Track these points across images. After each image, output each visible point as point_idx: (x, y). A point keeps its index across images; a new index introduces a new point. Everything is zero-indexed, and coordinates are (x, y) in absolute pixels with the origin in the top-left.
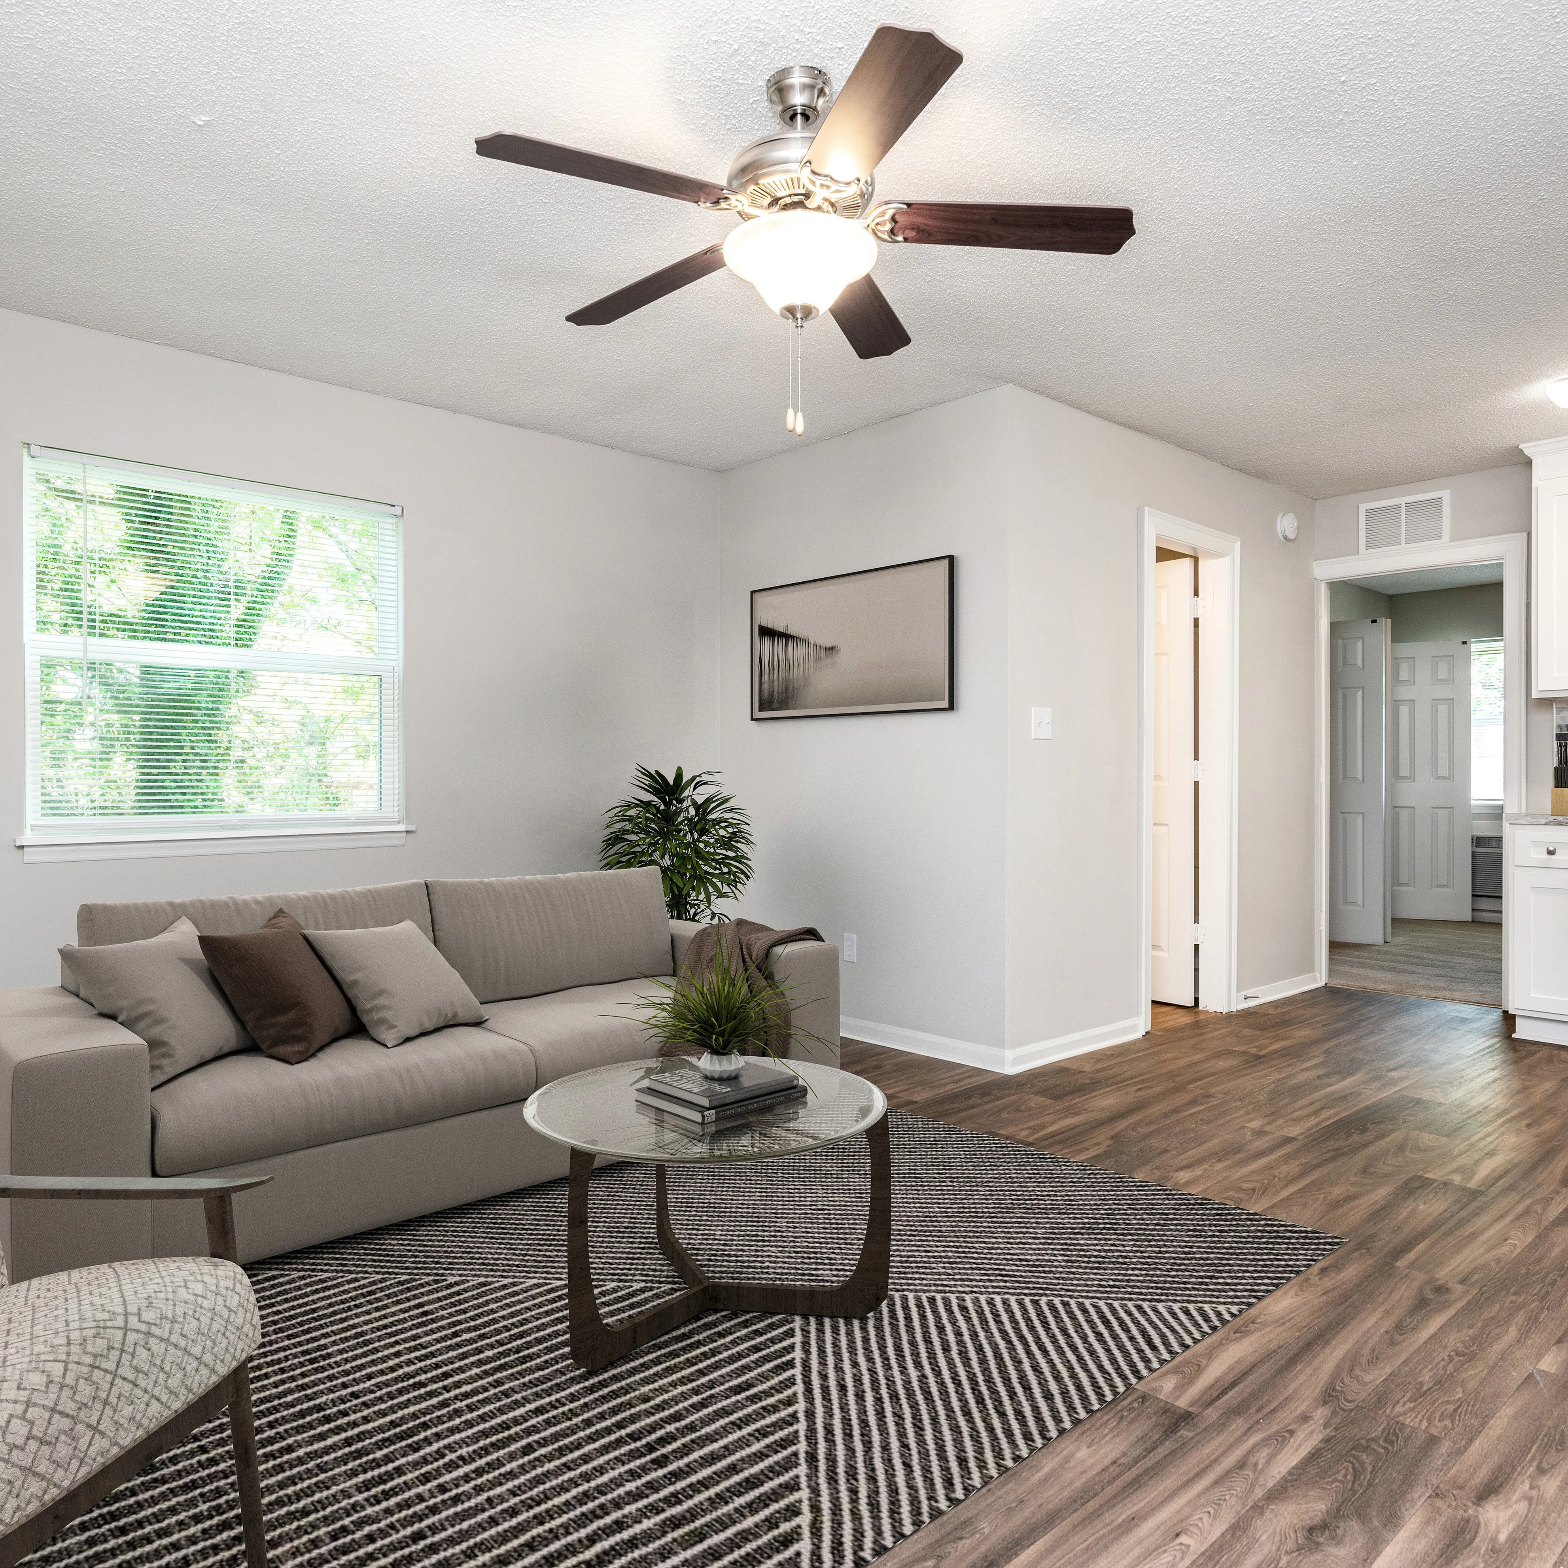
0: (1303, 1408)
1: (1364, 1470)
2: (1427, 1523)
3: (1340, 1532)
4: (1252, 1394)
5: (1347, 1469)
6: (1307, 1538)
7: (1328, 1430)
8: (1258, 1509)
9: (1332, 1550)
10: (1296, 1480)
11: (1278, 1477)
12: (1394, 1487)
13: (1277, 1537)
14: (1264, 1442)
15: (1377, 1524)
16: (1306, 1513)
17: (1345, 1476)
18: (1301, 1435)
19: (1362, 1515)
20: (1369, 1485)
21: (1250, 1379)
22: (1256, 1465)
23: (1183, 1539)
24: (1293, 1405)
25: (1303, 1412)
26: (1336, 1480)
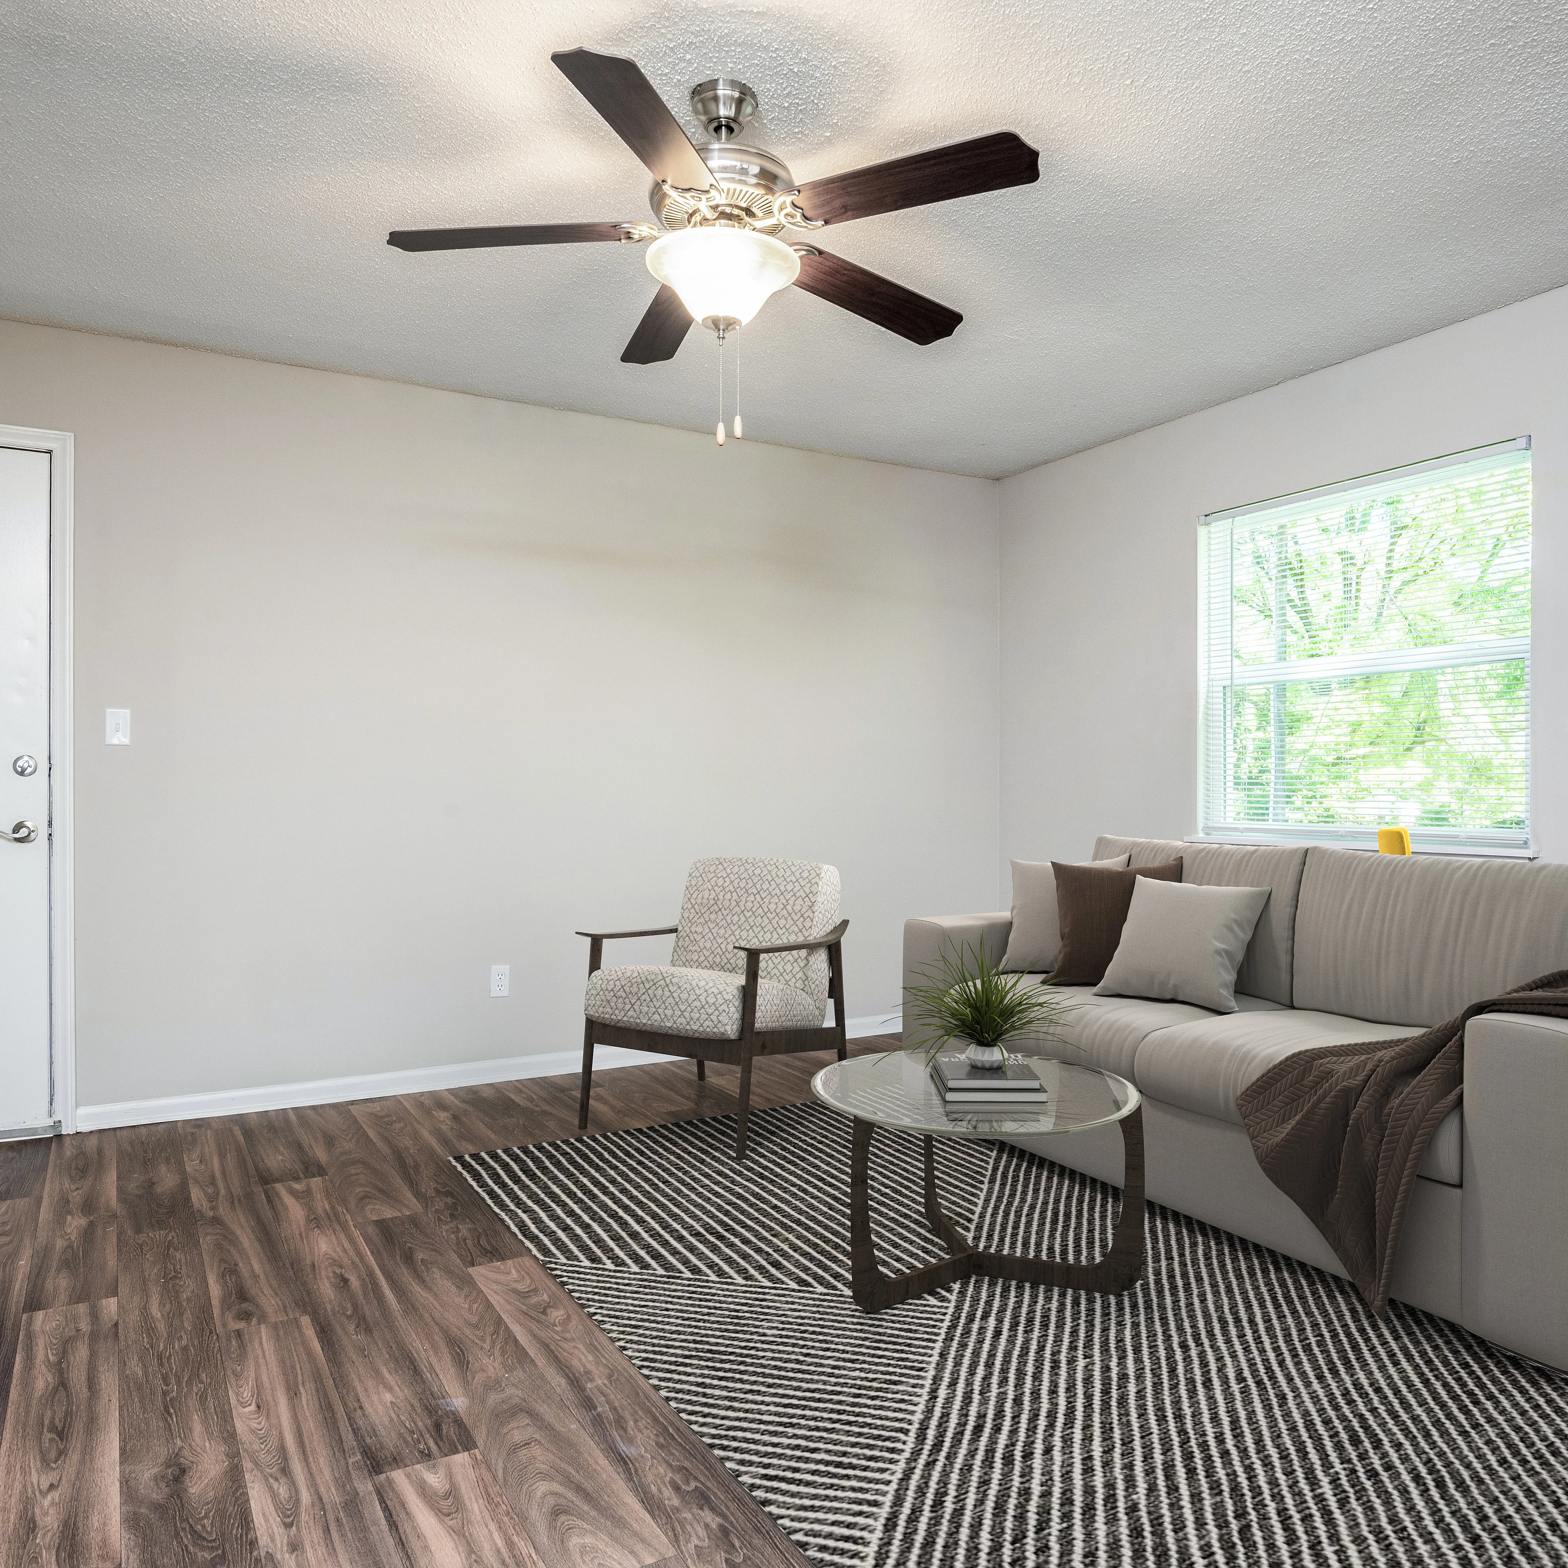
0: (310, 1554)
1: (195, 1544)
2: (104, 1541)
3: (163, 1485)
4: (365, 1529)
5: (210, 1533)
6: (180, 1464)
7: (263, 1554)
8: (234, 1455)
9: (156, 1470)
10: (234, 1493)
11: (249, 1485)
12: (157, 1550)
13: (199, 1450)
14: (297, 1502)
15: (143, 1510)
16: (200, 1478)
17: (203, 1526)
18: (278, 1531)
19: (159, 1508)
20: (177, 1534)
21: (390, 1542)
22: (276, 1479)
23: (253, 1407)
24: (321, 1550)
25: (304, 1551)
26: (206, 1516)
